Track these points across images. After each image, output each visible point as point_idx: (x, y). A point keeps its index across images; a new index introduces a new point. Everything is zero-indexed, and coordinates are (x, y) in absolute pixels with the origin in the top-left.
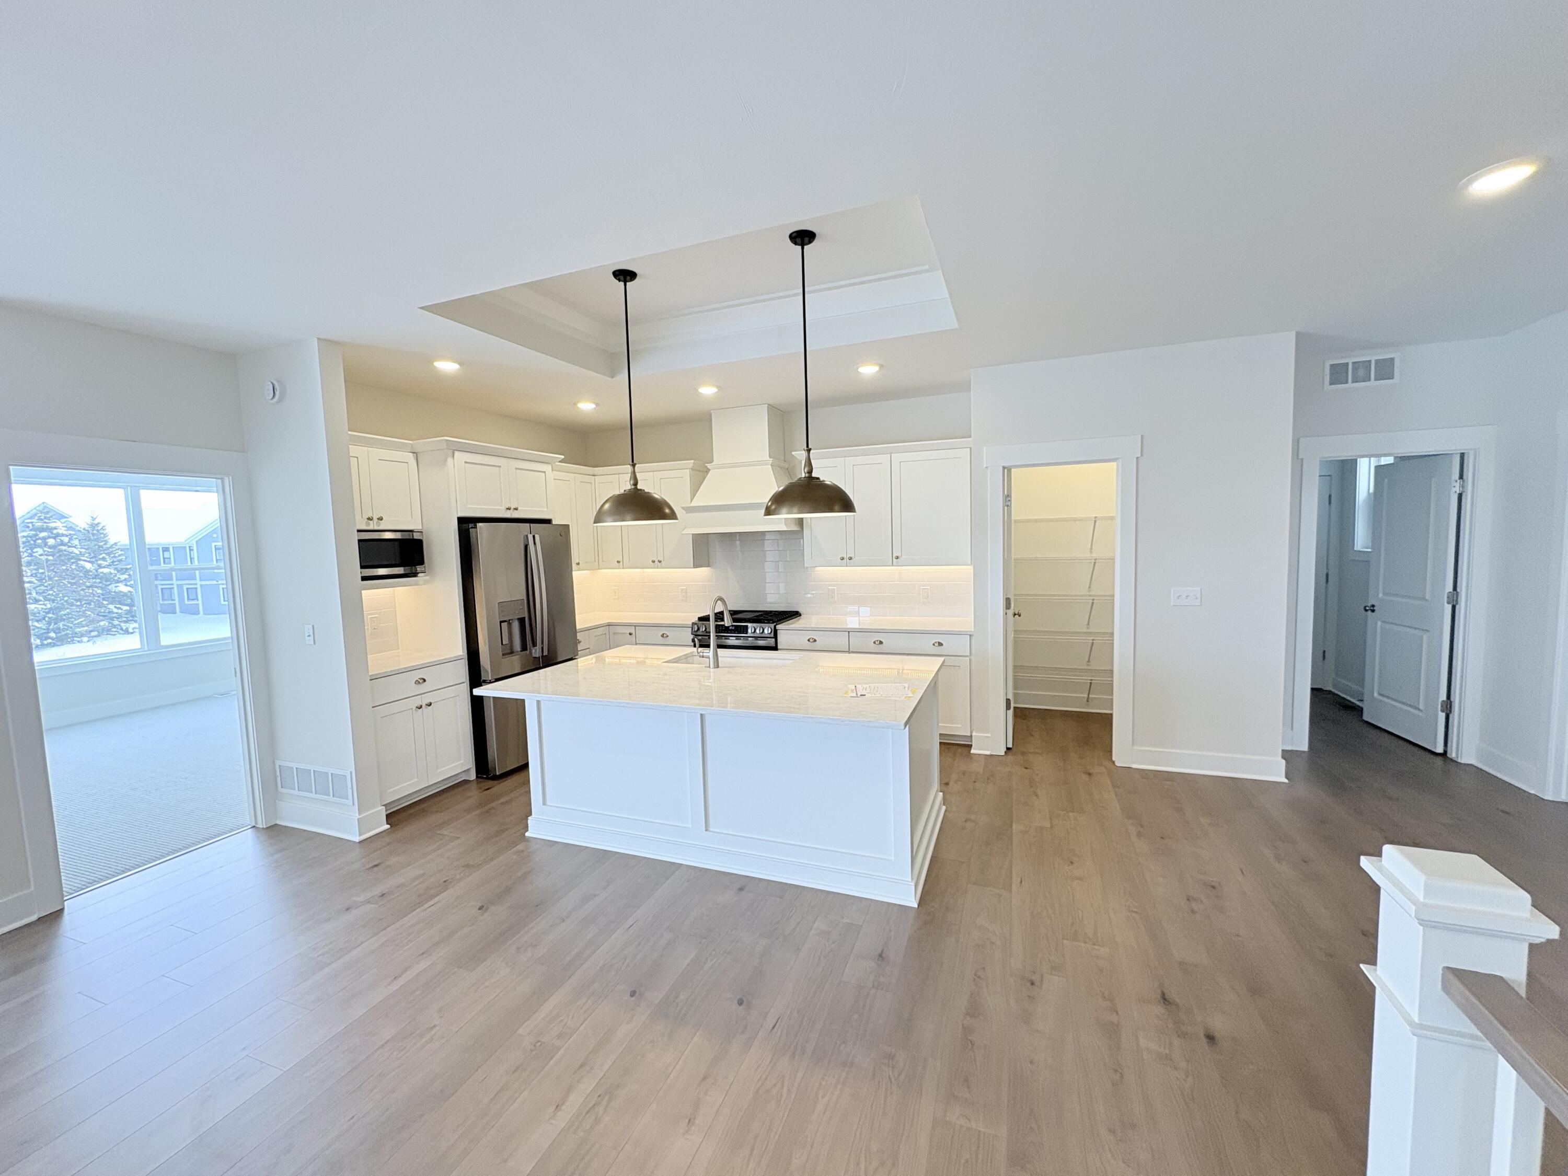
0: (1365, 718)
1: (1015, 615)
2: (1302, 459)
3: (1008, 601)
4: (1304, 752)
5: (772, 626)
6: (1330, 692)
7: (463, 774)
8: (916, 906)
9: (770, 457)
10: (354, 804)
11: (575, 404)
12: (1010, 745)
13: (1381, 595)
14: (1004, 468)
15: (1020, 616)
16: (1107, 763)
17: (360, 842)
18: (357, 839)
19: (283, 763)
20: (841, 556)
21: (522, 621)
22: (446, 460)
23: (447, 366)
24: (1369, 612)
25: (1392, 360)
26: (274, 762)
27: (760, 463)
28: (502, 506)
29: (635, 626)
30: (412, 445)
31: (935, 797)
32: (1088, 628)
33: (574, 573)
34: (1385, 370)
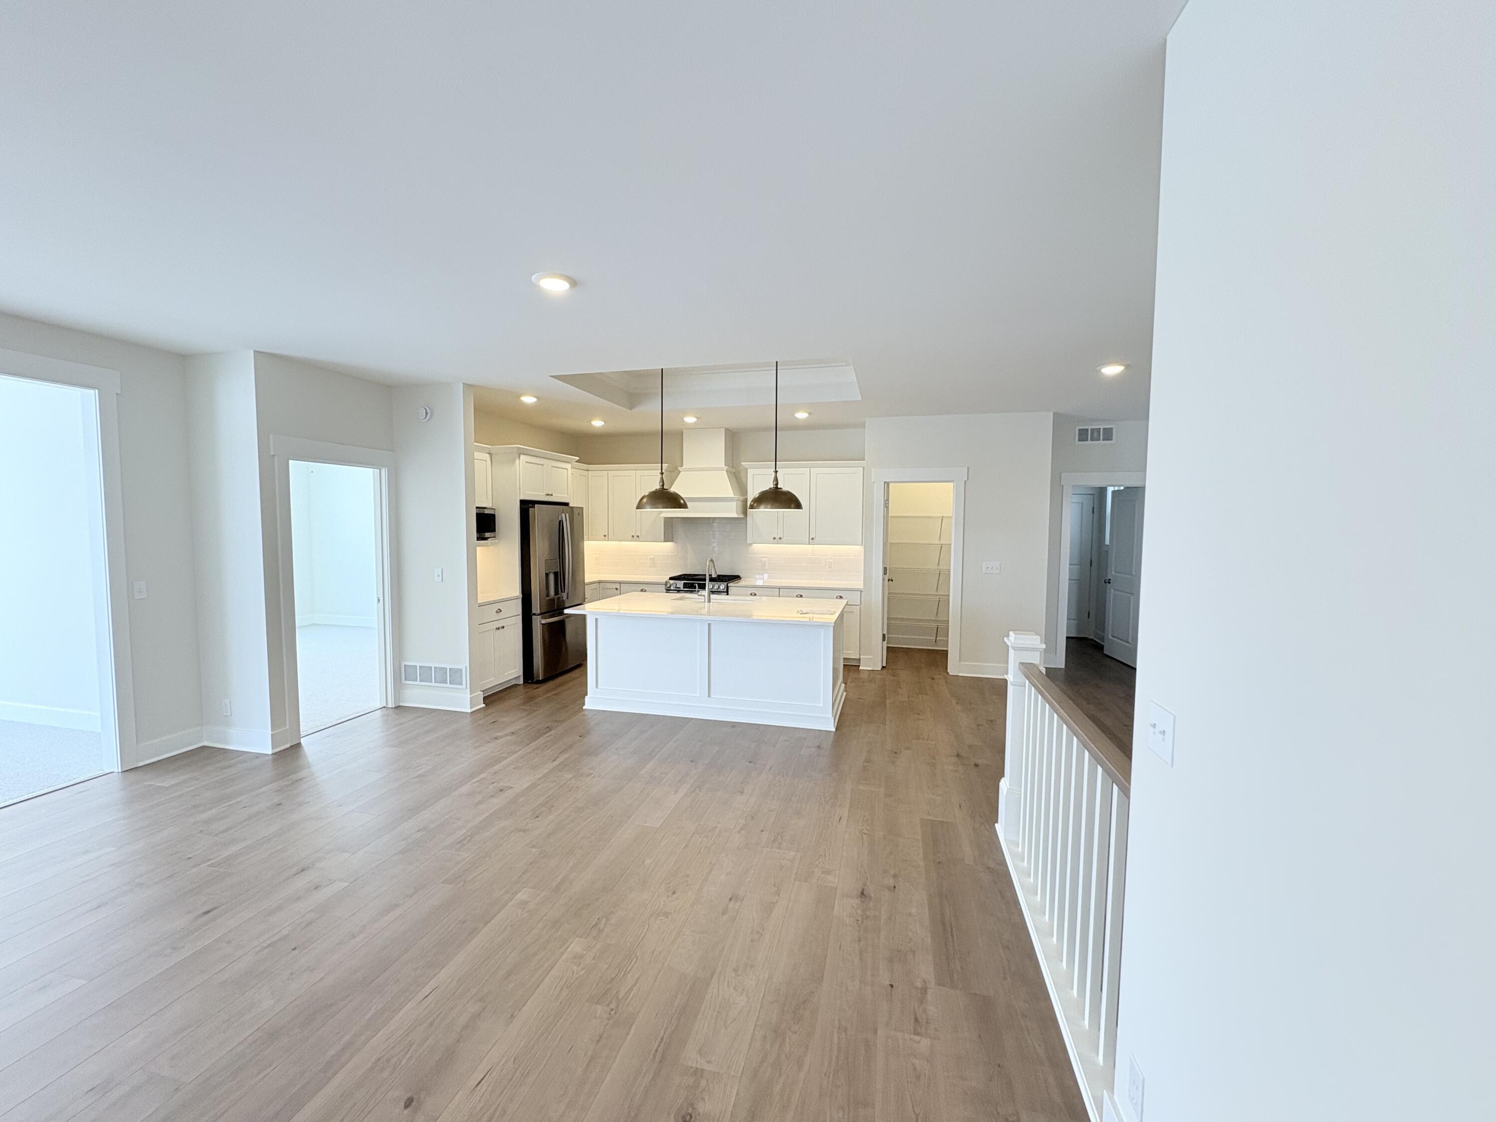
0: (1105, 652)
1: (889, 580)
2: (1063, 486)
3: (885, 569)
4: (1061, 669)
5: (726, 583)
6: (1092, 640)
7: (514, 681)
8: (834, 730)
9: (725, 465)
10: (466, 688)
11: (590, 421)
12: (885, 665)
13: (1113, 573)
14: (885, 482)
15: (892, 581)
16: (945, 674)
17: (471, 713)
18: (469, 711)
19: (408, 663)
20: (773, 537)
21: (556, 574)
22: (515, 460)
23: (529, 400)
24: (1108, 583)
25: (1112, 429)
26: (400, 662)
27: (720, 469)
28: (543, 493)
29: (620, 583)
30: (489, 448)
31: (840, 686)
32: (937, 592)
33: (585, 542)
34: (1108, 435)
